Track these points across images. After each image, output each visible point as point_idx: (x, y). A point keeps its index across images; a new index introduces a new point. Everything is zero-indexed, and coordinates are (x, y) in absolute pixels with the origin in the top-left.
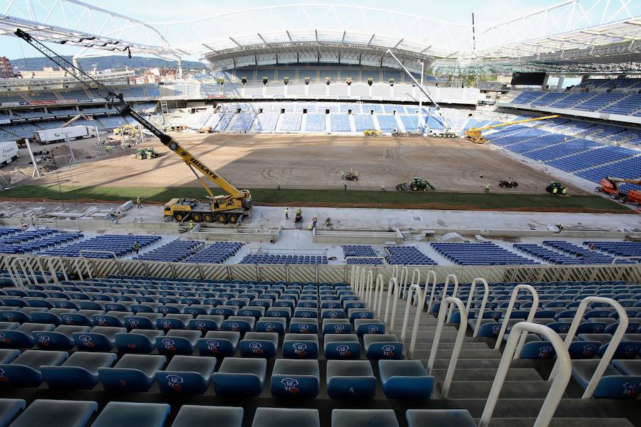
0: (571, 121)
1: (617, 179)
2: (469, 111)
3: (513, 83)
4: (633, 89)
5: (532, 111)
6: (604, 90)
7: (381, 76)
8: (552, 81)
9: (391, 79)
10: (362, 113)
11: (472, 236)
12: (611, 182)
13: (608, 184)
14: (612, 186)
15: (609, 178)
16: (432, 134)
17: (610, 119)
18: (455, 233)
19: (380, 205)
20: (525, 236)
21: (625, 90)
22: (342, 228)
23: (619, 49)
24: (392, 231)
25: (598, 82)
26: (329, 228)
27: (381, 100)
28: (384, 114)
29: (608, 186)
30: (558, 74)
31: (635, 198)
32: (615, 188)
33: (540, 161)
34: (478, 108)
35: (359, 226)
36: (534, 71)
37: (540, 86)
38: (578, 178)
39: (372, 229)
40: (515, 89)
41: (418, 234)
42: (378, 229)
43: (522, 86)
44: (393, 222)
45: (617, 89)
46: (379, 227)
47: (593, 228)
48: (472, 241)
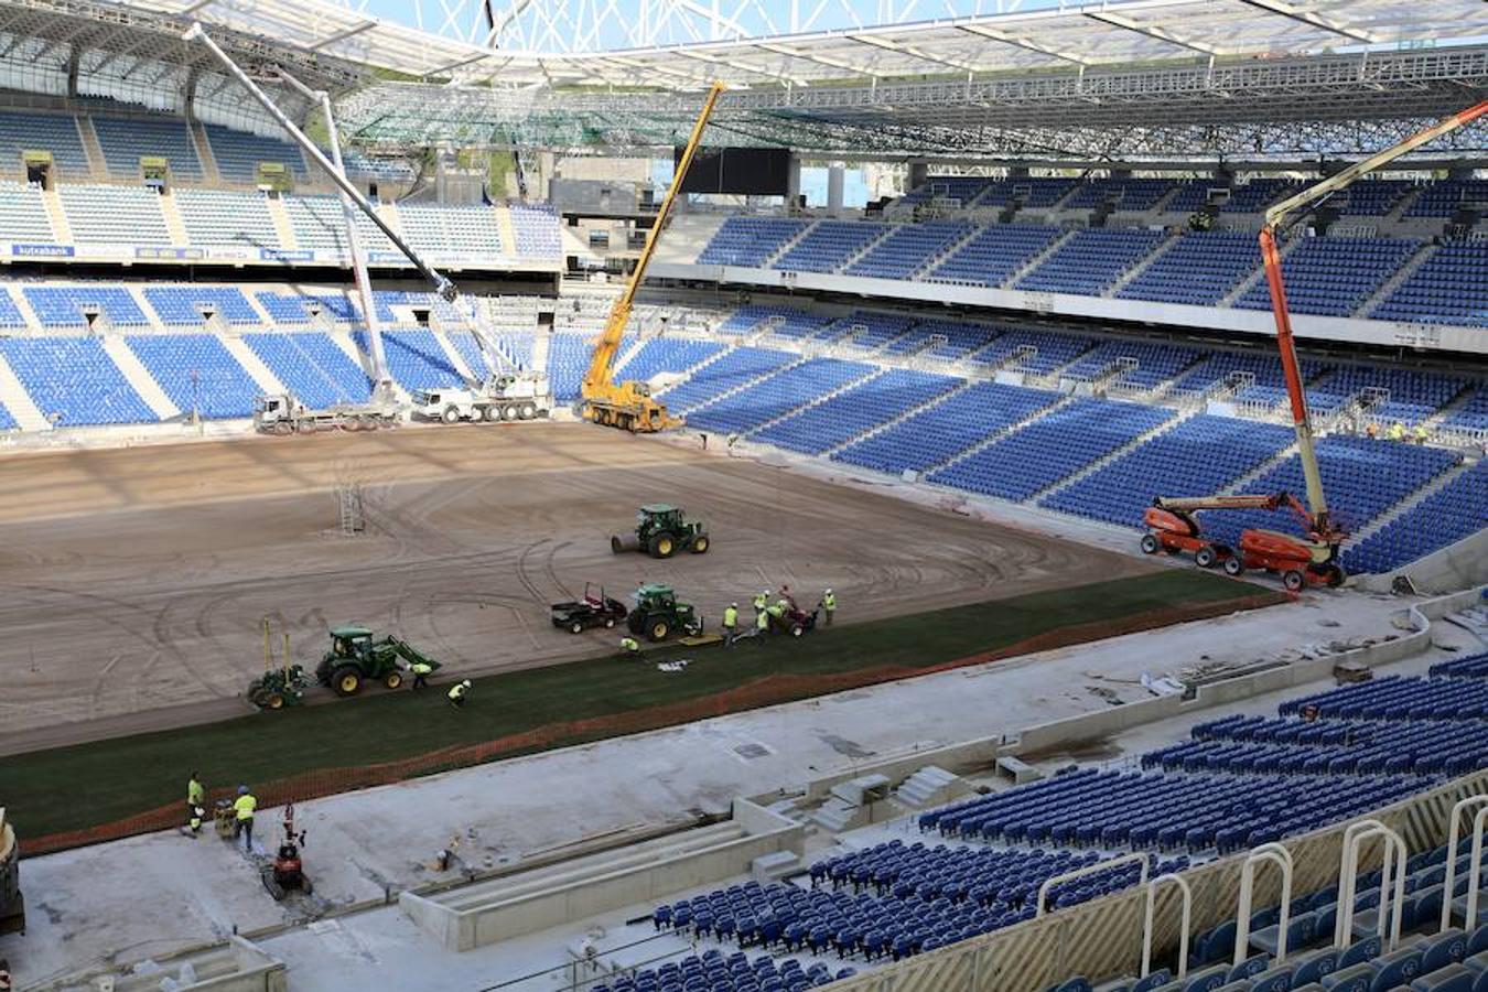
0: (918, 323)
1: (1190, 501)
2: (535, 305)
3: (687, 186)
4: (1072, 214)
5: (781, 290)
6: (993, 213)
7: (91, 142)
8: (812, 181)
9: (147, 161)
10: (35, 329)
11: (984, 764)
12: (1171, 510)
13: (1173, 524)
14: (1184, 527)
15: (1165, 501)
16: (439, 408)
17: (1057, 310)
18: (933, 769)
19: (582, 725)
20: (1118, 731)
21: (1052, 216)
22: (514, 860)
23: (1049, 87)
24: (708, 820)
25: (964, 189)
26: (454, 874)
27: (127, 261)
28: (158, 327)
29: (1172, 527)
30: (824, 157)
31: (1263, 555)
32: (1194, 532)
33: (909, 475)
34: (565, 287)
35: (571, 833)
36: (753, 142)
37: (778, 200)
38: (1059, 515)
39: (636, 832)
40: (691, 210)
41: (818, 803)
42: (659, 825)
43: (718, 199)
44: (687, 786)
45: (1027, 211)
46: (651, 816)
47: (1243, 661)
48: (1000, 787)
